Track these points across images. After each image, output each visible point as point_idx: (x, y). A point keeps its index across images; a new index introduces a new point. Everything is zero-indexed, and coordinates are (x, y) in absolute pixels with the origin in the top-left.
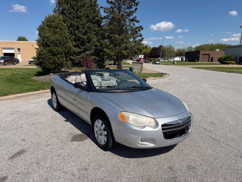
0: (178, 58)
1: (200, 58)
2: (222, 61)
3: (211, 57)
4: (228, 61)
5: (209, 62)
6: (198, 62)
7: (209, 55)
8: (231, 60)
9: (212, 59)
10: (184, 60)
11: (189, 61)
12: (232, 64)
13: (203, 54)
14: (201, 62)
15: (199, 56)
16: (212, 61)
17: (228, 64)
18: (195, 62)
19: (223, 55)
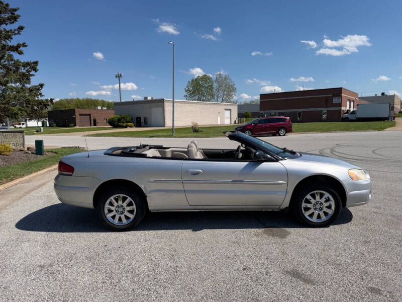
0: (36, 122)
1: (77, 121)
2: (114, 124)
3: (92, 118)
4: (123, 123)
5: (91, 126)
6: (75, 128)
7: (90, 115)
8: (128, 122)
9: (95, 121)
10: (48, 125)
11: (58, 126)
12: (131, 127)
13: (80, 115)
14: (79, 126)
15: (75, 117)
16: (95, 125)
17: (126, 127)
18: (70, 127)
19: (112, 115)
